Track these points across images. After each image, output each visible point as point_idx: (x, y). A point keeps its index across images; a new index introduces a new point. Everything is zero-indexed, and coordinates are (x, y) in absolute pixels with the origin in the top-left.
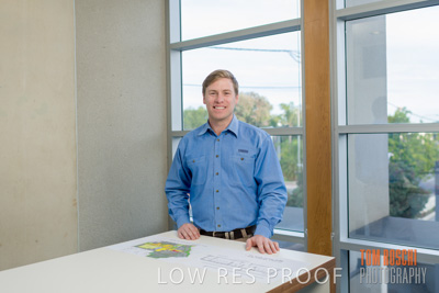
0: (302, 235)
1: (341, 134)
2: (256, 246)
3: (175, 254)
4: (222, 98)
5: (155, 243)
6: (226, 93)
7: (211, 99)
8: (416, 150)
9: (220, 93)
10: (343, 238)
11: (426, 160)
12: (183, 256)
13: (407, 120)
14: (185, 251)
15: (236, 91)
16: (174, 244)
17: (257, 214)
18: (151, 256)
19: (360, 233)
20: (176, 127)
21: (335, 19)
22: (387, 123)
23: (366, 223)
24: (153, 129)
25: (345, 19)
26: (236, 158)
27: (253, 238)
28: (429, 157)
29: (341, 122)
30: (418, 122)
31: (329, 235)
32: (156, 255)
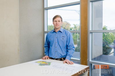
0: (79, 59)
1: (90, 33)
2: (66, 63)
3: (46, 64)
4: (58, 23)
5: (41, 61)
6: (59, 21)
7: (55, 23)
8: (109, 37)
9: (58, 21)
10: (90, 60)
11: (111, 40)
12: (48, 65)
13: (107, 29)
14: (49, 64)
15: (62, 21)
16: (46, 62)
17: (67, 54)
18: (40, 65)
19: (95, 59)
20: (46, 30)
21: (89, 1)
22: (102, 30)
23: (96, 56)
24: (40, 31)
25: (92, 2)
26: (61, 39)
27: (65, 60)
28: (112, 39)
29: (91, 29)
30: (109, 30)
31: (87, 59)
32: (41, 65)
